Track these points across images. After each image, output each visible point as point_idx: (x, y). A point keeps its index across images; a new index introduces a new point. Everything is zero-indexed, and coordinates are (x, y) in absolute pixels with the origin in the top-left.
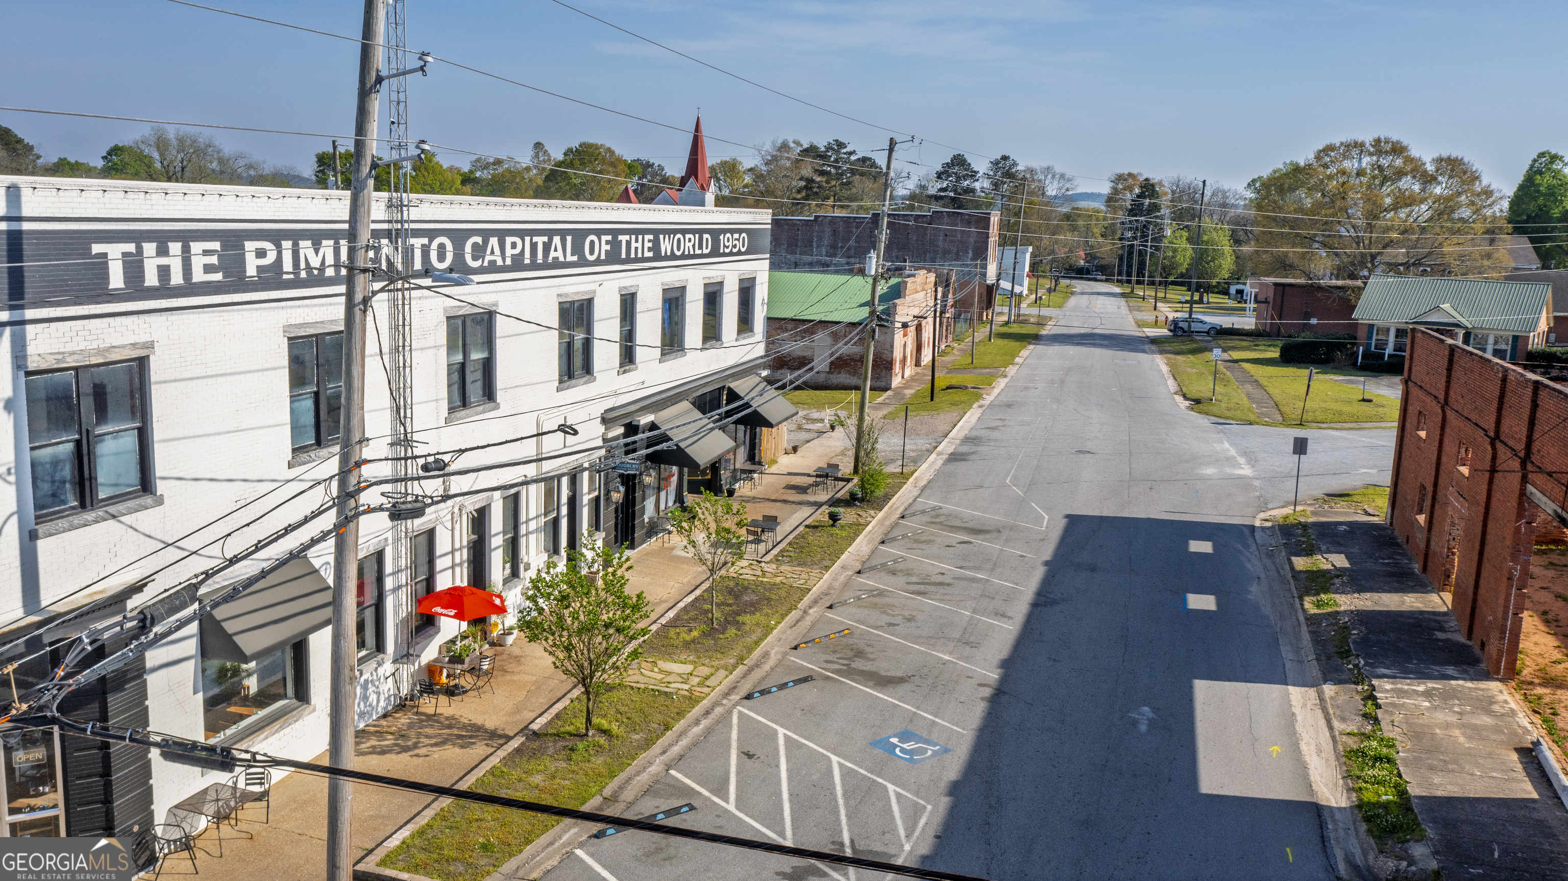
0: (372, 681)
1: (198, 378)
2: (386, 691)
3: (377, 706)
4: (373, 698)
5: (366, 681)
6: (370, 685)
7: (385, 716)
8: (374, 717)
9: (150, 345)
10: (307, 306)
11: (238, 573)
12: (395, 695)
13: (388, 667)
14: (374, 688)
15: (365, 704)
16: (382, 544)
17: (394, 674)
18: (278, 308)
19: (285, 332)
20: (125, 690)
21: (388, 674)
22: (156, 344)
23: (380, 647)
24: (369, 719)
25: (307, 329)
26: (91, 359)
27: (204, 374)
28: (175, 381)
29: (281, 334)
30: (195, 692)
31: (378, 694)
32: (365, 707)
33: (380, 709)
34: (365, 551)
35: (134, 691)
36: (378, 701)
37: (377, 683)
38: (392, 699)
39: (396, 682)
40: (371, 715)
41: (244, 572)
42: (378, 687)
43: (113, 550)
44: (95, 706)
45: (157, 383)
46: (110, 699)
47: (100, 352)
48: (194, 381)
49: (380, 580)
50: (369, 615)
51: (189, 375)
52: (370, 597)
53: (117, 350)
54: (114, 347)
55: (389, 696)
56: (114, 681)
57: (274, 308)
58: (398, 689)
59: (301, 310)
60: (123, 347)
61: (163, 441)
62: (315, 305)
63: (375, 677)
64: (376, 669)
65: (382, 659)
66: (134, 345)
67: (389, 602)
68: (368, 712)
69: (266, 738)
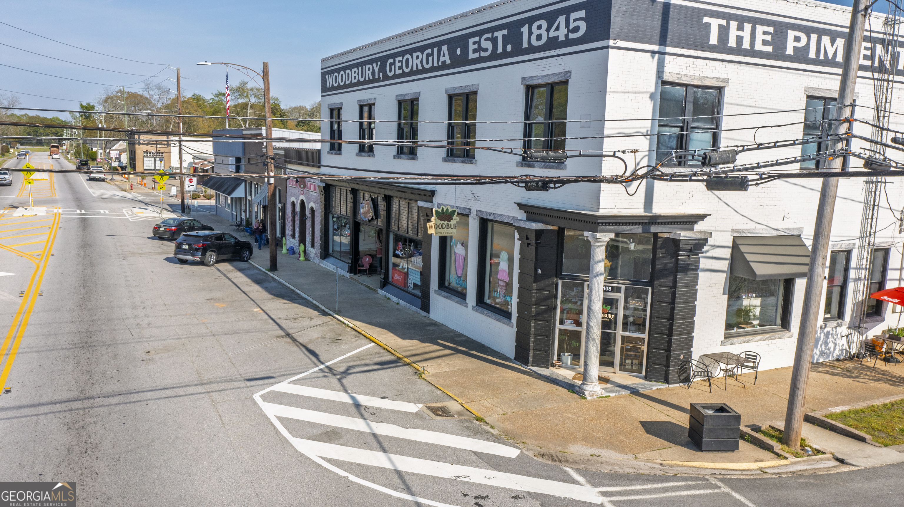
0: (832, 334)
1: (750, 106)
2: (841, 345)
3: (834, 352)
4: (831, 345)
5: (828, 332)
6: (830, 336)
7: (838, 360)
8: (831, 359)
9: (727, 81)
10: (822, 77)
11: (757, 231)
12: (846, 351)
13: (844, 330)
14: (833, 339)
15: (825, 347)
16: (851, 246)
17: (847, 336)
18: (803, 75)
19: (805, 91)
20: (687, 274)
21: (843, 334)
22: (730, 81)
23: (840, 315)
24: (827, 358)
25: (820, 93)
26: (695, 81)
27: (754, 105)
28: (738, 105)
29: (803, 92)
30: (724, 294)
31: (835, 344)
32: (826, 349)
33: (835, 355)
34: (839, 246)
35: (691, 277)
36: (835, 349)
37: (835, 337)
38: (844, 352)
39: (848, 342)
40: (828, 356)
41: (761, 231)
42: (835, 340)
43: (692, 193)
44: (671, 279)
45: (727, 103)
46: (679, 276)
47: (700, 78)
48: (748, 108)
49: (846, 270)
50: (836, 291)
51: (745, 104)
52: (839, 279)
53: (708, 79)
54: (707, 77)
55: (842, 350)
56: (682, 267)
57: (801, 74)
58: (849, 347)
59: (818, 79)
60: (712, 78)
61: (726, 138)
62: (827, 78)
63: (834, 332)
64: (836, 327)
65: (841, 323)
66: (718, 79)
67: (851, 286)
68: (826, 353)
69: (760, 340)
